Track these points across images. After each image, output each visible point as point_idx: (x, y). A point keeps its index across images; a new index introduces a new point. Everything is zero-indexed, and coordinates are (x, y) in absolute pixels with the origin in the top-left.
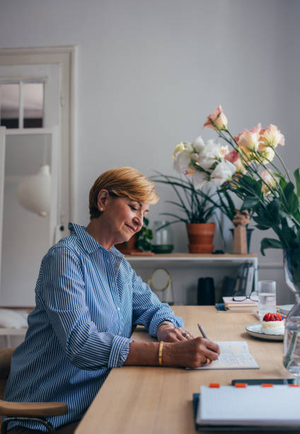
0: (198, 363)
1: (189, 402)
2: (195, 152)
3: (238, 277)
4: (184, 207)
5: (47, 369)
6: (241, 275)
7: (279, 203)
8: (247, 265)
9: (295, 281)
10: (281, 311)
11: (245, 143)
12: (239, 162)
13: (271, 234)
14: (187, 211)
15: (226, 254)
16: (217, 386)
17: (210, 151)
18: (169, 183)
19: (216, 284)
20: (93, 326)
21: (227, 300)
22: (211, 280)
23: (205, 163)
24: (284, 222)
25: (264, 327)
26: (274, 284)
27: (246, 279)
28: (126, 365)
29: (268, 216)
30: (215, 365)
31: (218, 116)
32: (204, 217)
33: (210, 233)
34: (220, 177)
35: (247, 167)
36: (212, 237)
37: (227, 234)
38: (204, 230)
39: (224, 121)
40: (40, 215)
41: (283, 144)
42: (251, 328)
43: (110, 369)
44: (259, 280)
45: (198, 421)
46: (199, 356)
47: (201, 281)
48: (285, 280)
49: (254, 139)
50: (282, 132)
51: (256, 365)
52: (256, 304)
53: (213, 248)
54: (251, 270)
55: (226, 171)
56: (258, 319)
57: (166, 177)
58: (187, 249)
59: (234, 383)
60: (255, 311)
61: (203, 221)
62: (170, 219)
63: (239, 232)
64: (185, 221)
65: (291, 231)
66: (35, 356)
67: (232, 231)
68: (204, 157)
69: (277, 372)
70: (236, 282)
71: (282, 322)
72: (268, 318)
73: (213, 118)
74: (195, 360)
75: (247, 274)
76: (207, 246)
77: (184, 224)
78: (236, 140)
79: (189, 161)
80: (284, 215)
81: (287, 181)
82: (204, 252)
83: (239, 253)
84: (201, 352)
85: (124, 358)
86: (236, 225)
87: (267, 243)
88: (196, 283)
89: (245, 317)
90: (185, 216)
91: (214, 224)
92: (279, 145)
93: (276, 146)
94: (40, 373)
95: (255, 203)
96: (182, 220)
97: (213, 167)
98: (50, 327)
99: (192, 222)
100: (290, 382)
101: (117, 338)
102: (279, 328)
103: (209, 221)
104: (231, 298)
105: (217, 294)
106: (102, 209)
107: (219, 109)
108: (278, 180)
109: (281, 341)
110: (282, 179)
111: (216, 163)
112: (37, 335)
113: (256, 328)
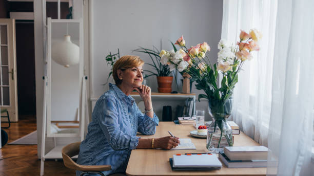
0: (169, 148)
1: (168, 162)
2: (171, 56)
3: (185, 106)
4: (156, 67)
5: (98, 152)
6: (186, 105)
7: (206, 79)
8: (190, 99)
9: (212, 112)
10: (207, 125)
11: (193, 53)
12: (190, 61)
13: (202, 92)
14: (157, 69)
15: (179, 94)
16: (180, 155)
17: (177, 56)
18: (147, 52)
19: (172, 109)
20: (122, 133)
21: (180, 119)
22: (170, 107)
23: (175, 61)
24: (209, 87)
25: (198, 132)
26: (204, 112)
27: (189, 107)
28: (137, 148)
29: (202, 85)
30: (177, 148)
31: (182, 41)
32: (167, 73)
33: (170, 82)
34: (182, 68)
35: (193, 63)
36: (171, 84)
37: (179, 82)
38: (167, 80)
39: (184, 42)
40: (66, 66)
41: (209, 50)
42: (192, 133)
43: (131, 150)
44: (197, 109)
45: (173, 166)
46: (169, 145)
47: (164, 107)
48: (208, 112)
49: (197, 51)
50: (209, 45)
51: (195, 148)
52: (195, 121)
53: (171, 90)
54: (192, 102)
55: (184, 65)
56: (195, 128)
57: (145, 49)
58: (157, 90)
59: (186, 154)
60: (194, 124)
61: (166, 75)
62: (148, 74)
63: (186, 82)
64: (156, 75)
65: (212, 91)
66: (93, 145)
67: (182, 80)
68: (175, 59)
69: (203, 151)
70: (183, 109)
71: (207, 130)
72: (200, 128)
73: (179, 41)
74: (167, 146)
75: (190, 104)
76: (169, 89)
77: (155, 76)
78: (189, 51)
79: (168, 60)
80: (209, 84)
81: (210, 68)
82: (166, 92)
83: (185, 93)
84: (170, 143)
85: (137, 145)
86: (184, 77)
87: (201, 96)
88: (162, 108)
89: (189, 127)
90: (156, 72)
91: (172, 76)
92: (208, 51)
93: (206, 51)
94: (95, 153)
95: (196, 79)
96: (155, 74)
97: (179, 63)
98: (101, 132)
99: (160, 76)
100: (209, 154)
101: (133, 136)
102: (205, 132)
103: (170, 75)
104: (182, 118)
105: (173, 115)
106: (121, 79)
107: (181, 37)
108: (206, 67)
109: (206, 138)
110: (208, 67)
111: (180, 61)
112: (93, 136)
113: (195, 132)
